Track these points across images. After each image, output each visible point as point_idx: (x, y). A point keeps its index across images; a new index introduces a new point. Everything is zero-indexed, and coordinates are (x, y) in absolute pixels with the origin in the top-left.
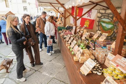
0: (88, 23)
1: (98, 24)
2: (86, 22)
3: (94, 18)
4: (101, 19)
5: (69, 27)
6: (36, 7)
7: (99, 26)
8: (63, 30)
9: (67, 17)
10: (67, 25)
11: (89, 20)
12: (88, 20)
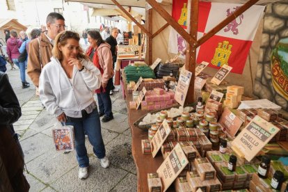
0: (228, 53)
1: (265, 55)
2: (218, 50)
3: (250, 36)
4: (281, 38)
5: (165, 66)
6: (85, 10)
7: (269, 62)
8: (141, 79)
9: (157, 34)
10: (158, 61)
11: (231, 41)
12: (226, 43)
